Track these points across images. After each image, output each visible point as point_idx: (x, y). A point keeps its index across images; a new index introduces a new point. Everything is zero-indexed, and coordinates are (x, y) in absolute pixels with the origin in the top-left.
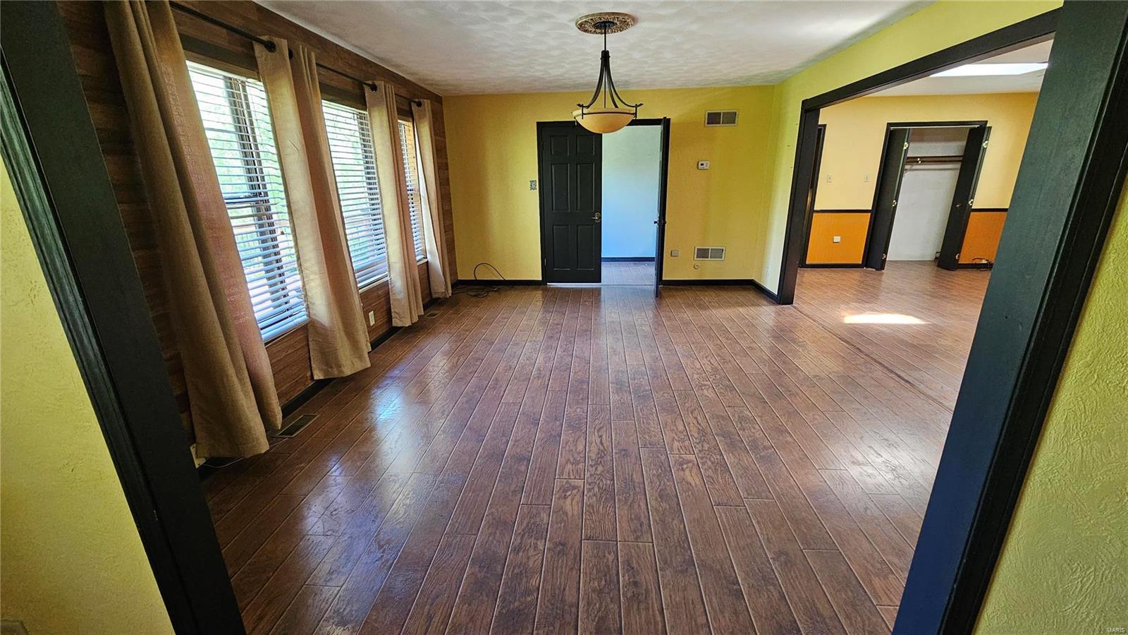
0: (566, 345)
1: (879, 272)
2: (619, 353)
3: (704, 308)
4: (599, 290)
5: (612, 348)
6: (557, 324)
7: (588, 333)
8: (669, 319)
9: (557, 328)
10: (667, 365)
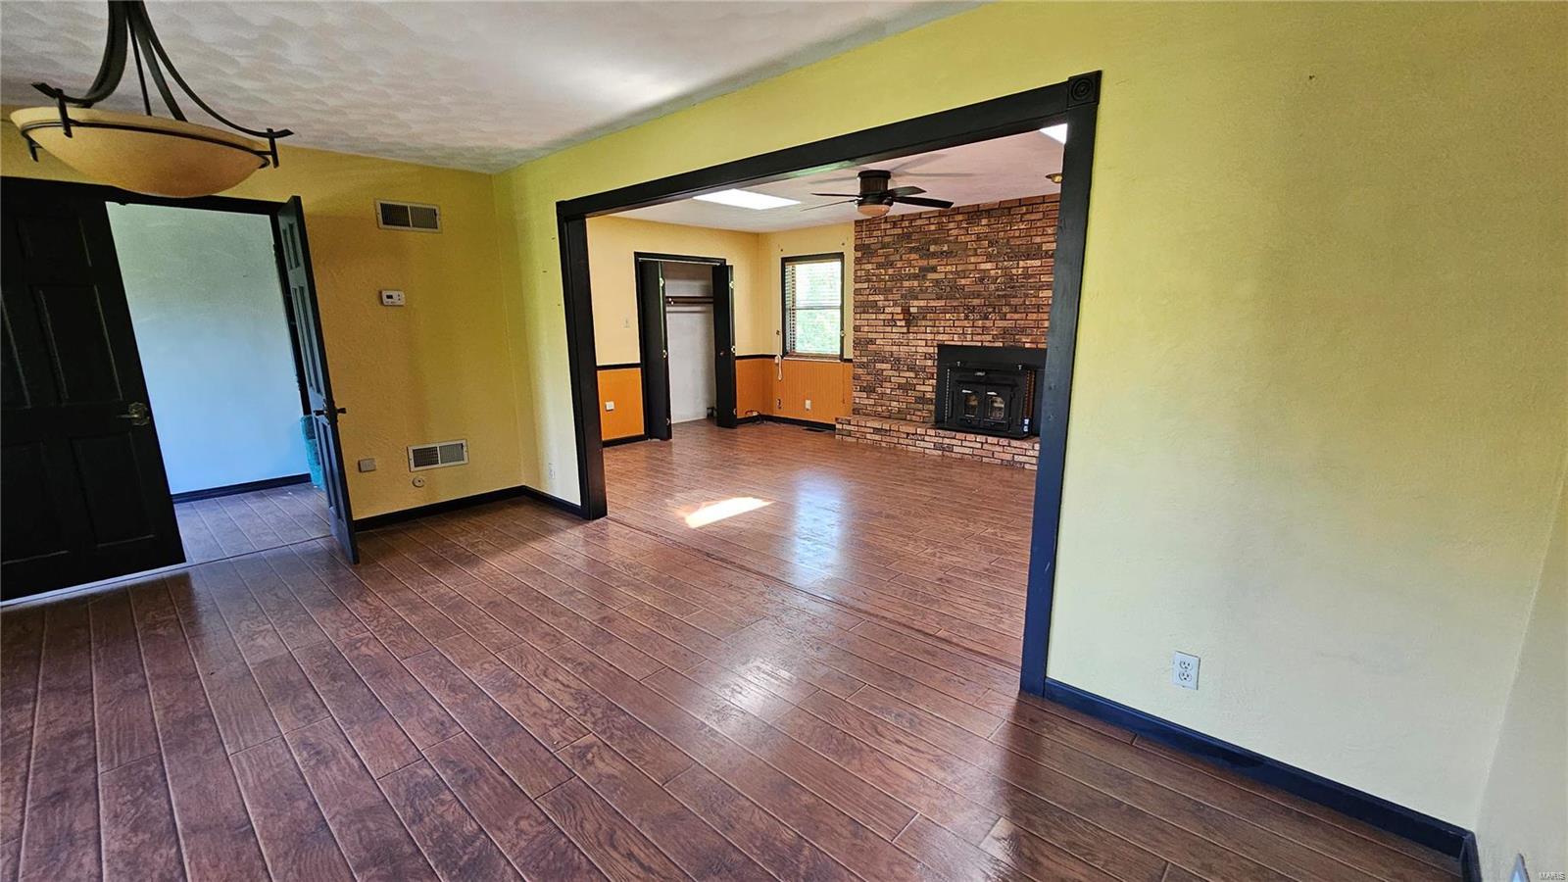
0: (135, 802)
1: (667, 442)
2: (334, 752)
3: (470, 560)
4: (183, 580)
5: (304, 744)
6: (72, 735)
7: (204, 725)
8: (414, 608)
9: (72, 751)
10: (475, 734)
